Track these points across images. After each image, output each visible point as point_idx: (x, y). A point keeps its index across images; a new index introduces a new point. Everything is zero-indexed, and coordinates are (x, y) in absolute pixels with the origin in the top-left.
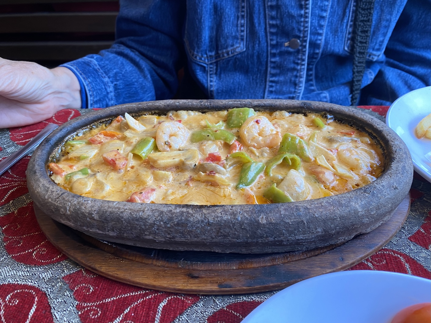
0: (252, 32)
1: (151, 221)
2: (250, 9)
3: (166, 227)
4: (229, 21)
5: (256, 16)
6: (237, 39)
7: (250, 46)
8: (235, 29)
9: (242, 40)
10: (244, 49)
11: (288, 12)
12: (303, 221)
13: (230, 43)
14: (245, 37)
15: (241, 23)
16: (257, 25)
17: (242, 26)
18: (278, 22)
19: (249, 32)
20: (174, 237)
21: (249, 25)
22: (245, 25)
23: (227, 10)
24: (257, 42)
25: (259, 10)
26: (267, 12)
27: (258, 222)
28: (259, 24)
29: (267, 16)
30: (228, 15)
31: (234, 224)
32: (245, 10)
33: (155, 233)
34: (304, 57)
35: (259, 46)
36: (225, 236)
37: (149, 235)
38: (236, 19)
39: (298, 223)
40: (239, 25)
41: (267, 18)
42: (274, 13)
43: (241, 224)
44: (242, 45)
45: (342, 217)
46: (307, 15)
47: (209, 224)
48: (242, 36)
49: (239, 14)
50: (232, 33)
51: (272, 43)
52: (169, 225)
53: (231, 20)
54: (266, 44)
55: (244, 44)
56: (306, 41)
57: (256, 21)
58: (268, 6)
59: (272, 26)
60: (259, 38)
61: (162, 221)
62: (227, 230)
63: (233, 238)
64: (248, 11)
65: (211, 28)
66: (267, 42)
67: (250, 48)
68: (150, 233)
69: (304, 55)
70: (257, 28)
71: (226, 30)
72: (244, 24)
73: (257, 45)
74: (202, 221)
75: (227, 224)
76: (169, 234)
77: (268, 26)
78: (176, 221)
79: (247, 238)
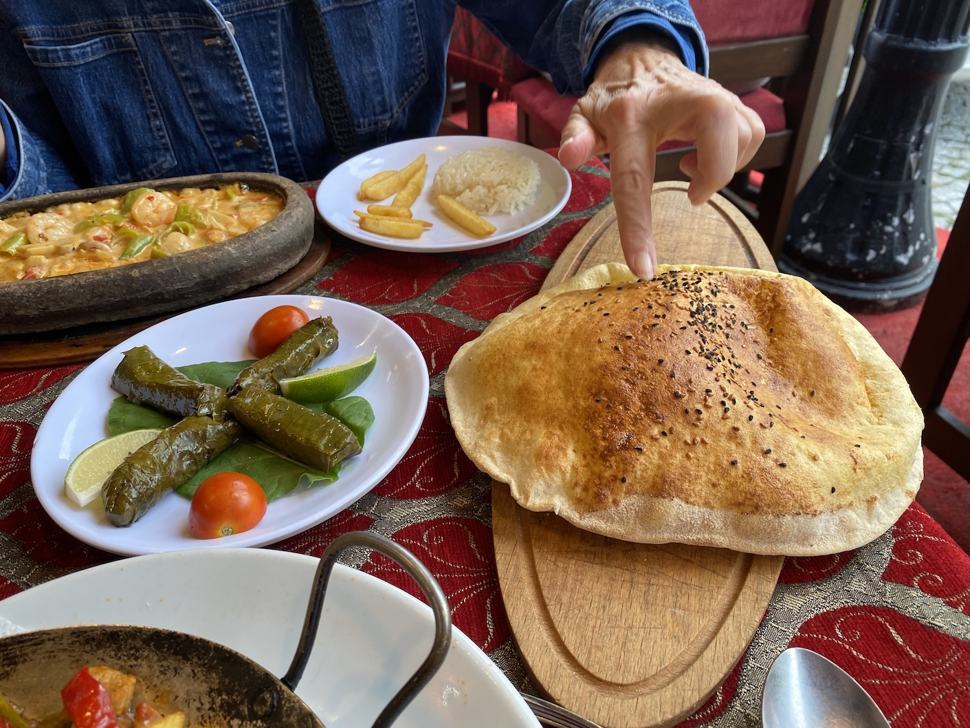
0: (179, 136)
1: (18, 294)
2: (163, 103)
3: (36, 298)
4: (136, 125)
5: (175, 113)
6: (158, 149)
7: (182, 156)
8: (150, 136)
9: (167, 149)
10: (174, 162)
11: (221, 100)
12: (175, 269)
13: (150, 158)
14: (170, 145)
15: (156, 126)
16: (182, 126)
17: (159, 129)
18: (212, 117)
19: (174, 136)
20: (47, 308)
21: (169, 126)
22: (164, 127)
23: (126, 109)
24: (192, 149)
25: (178, 102)
26: (191, 103)
27: (131, 276)
28: (186, 122)
29: (193, 110)
30: (130, 116)
31: (107, 282)
32: (155, 104)
33: (25, 306)
34: (270, 160)
35: (196, 154)
36: (101, 296)
37: (20, 310)
38: (146, 120)
39: (172, 271)
40: (154, 129)
41: (194, 113)
42: (201, 105)
43: (114, 281)
44: (169, 158)
45: (215, 261)
46: (252, 100)
47: (81, 286)
48: (164, 144)
49: (148, 112)
50: (147, 143)
51: (215, 146)
52: (38, 295)
53: (139, 122)
54: (206, 149)
55: (171, 156)
56: (265, 136)
57: (178, 119)
58: (189, 95)
59: (205, 123)
60: (192, 144)
61: (30, 292)
62: (101, 289)
63: (110, 297)
64: (161, 105)
65: (111, 142)
66: (208, 147)
67: (184, 160)
68: (21, 308)
69: (270, 156)
70: (184, 129)
71: (136, 140)
72: (161, 125)
73: (193, 154)
74: (73, 285)
75: (100, 284)
76: (41, 304)
77: (199, 124)
78: (45, 289)
79: (124, 294)
